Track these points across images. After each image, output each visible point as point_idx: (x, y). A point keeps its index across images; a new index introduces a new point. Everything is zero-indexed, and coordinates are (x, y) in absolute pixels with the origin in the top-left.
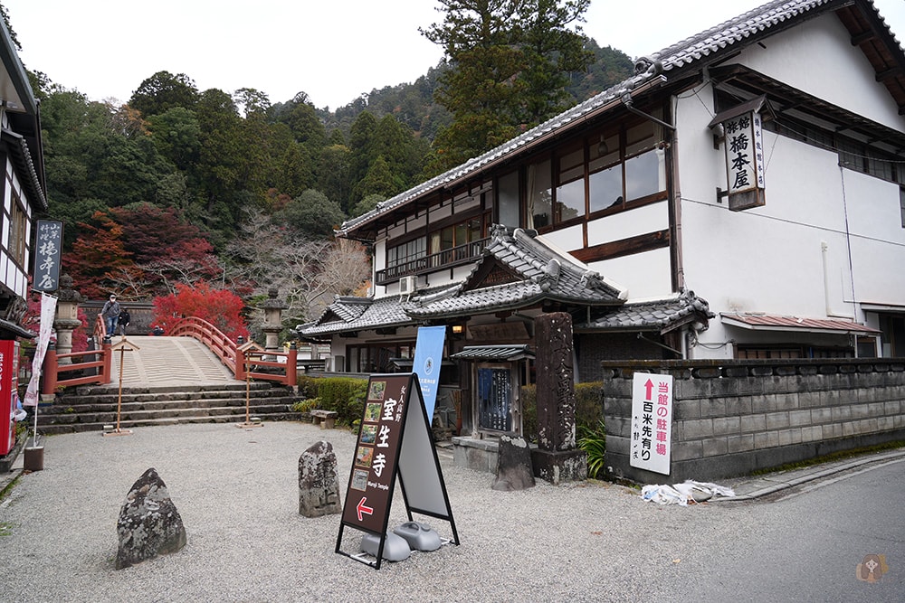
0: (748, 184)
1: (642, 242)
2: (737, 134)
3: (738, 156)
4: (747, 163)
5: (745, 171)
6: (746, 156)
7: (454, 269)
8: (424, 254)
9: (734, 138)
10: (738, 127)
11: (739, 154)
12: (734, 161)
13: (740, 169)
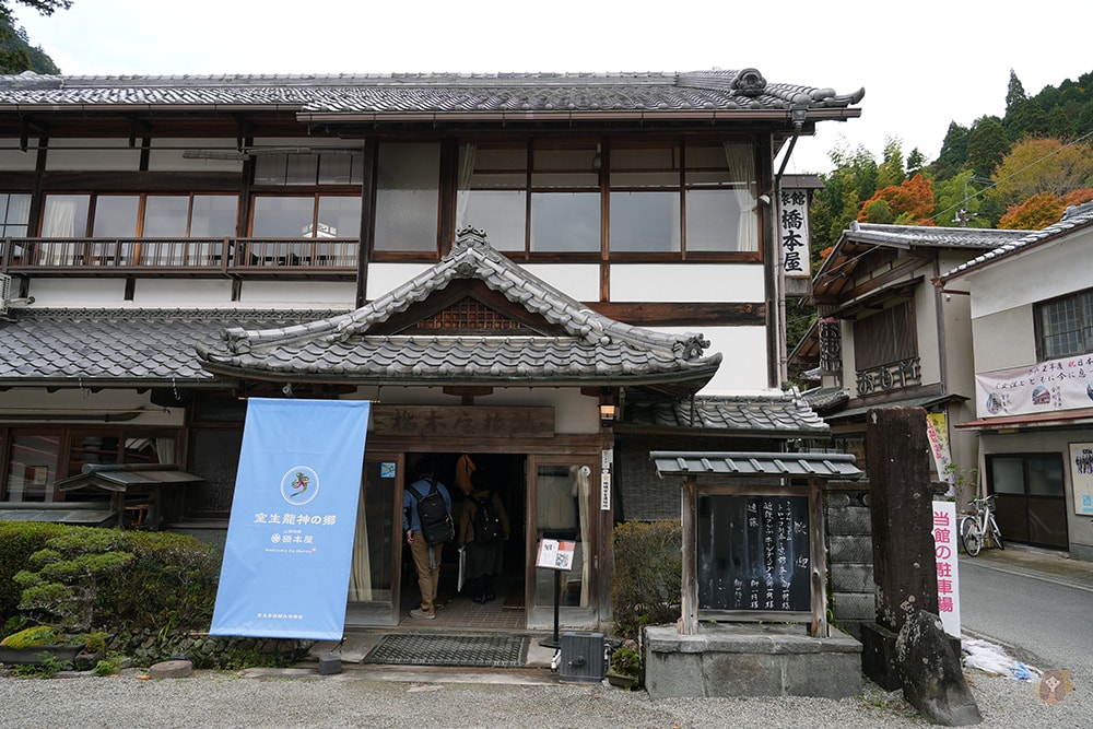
0: (800, 269)
1: (717, 312)
2: (790, 208)
3: (789, 234)
4: (801, 245)
5: (797, 254)
6: (799, 236)
7: (138, 282)
8: (22, 233)
9: (785, 212)
10: (791, 200)
11: (791, 232)
12: (784, 238)
13: (792, 249)
